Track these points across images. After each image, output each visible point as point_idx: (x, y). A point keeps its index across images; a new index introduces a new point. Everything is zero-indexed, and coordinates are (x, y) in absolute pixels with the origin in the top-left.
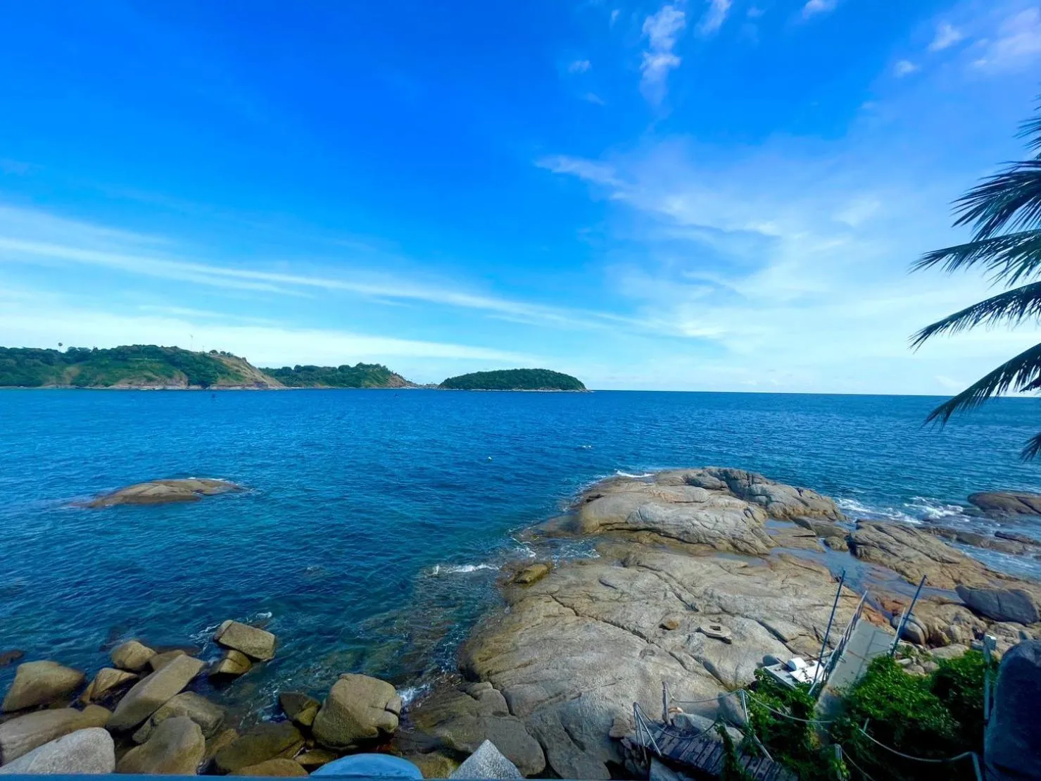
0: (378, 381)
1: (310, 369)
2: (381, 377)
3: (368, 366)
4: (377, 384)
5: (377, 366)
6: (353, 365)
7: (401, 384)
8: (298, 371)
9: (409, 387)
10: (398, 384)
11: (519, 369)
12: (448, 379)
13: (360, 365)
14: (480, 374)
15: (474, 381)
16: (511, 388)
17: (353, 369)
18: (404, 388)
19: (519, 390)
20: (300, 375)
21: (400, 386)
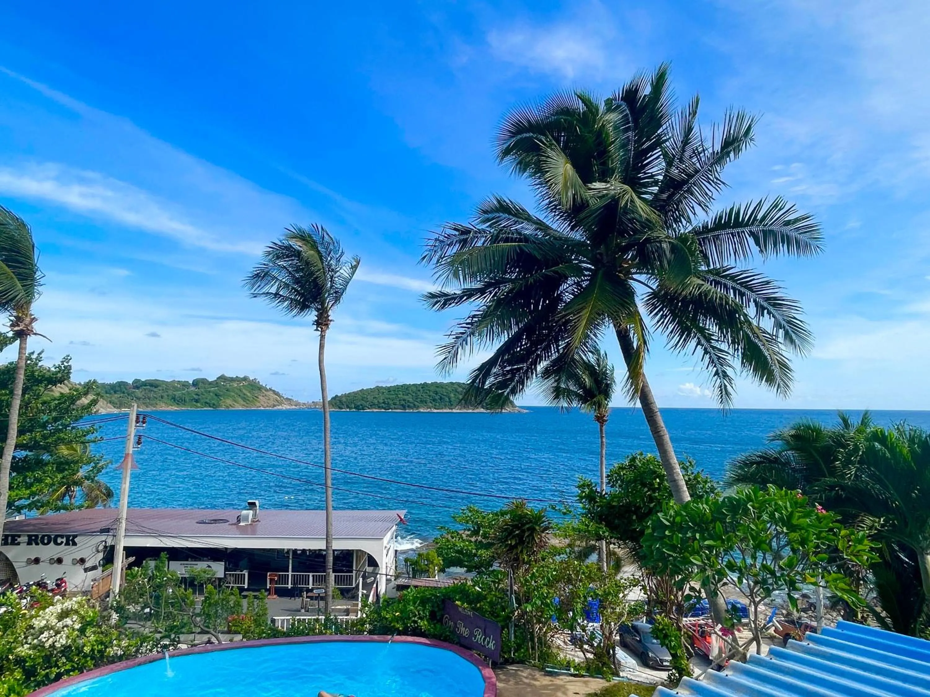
0: (244, 399)
1: (153, 385)
2: (249, 394)
3: (232, 380)
4: (242, 402)
5: (245, 379)
6: (212, 378)
7: (276, 403)
8: (137, 388)
9: (285, 407)
10: (271, 402)
11: (429, 382)
12: (337, 396)
13: (222, 378)
14: (378, 389)
15: (370, 398)
16: (418, 408)
17: (211, 383)
18: (280, 407)
19: (429, 410)
20: (138, 393)
21: (274, 406)
